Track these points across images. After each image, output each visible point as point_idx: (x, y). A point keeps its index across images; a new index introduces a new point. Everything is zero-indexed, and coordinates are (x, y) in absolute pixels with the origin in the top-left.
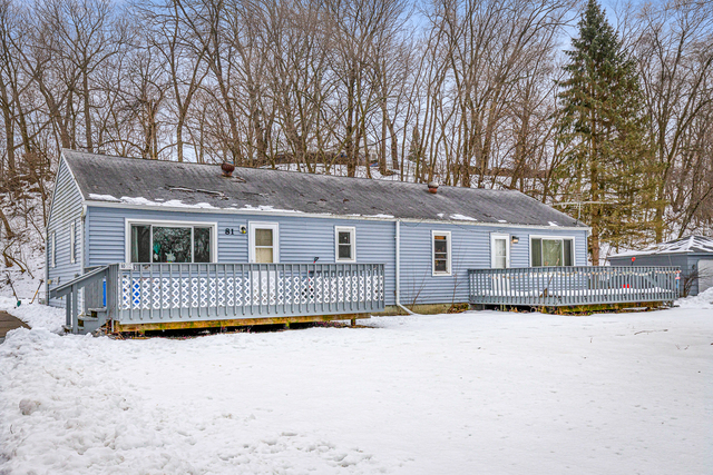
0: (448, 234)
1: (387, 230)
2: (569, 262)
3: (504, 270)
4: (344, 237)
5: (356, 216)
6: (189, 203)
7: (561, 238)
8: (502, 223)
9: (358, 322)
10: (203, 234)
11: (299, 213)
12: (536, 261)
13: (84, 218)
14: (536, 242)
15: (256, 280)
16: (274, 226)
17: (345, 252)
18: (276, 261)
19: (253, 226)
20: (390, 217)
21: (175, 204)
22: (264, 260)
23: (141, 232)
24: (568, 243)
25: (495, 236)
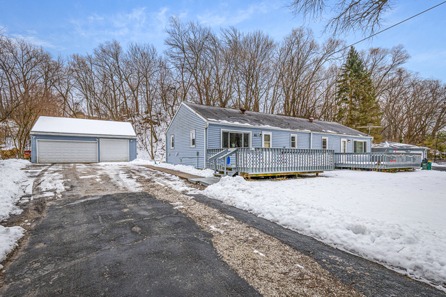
0: (327, 138)
1: (307, 136)
2: (365, 151)
3: (345, 154)
4: (293, 138)
5: (298, 130)
6: (242, 123)
7: (363, 141)
8: (345, 135)
9: (319, 174)
10: (247, 136)
11: (279, 129)
12: (355, 151)
13: (206, 129)
14: (355, 142)
15: (264, 155)
16: (270, 133)
17: (293, 145)
18: (271, 147)
19: (264, 133)
20: (310, 131)
21: (237, 123)
22: (267, 147)
23: (225, 134)
24: (365, 143)
25: (342, 140)
